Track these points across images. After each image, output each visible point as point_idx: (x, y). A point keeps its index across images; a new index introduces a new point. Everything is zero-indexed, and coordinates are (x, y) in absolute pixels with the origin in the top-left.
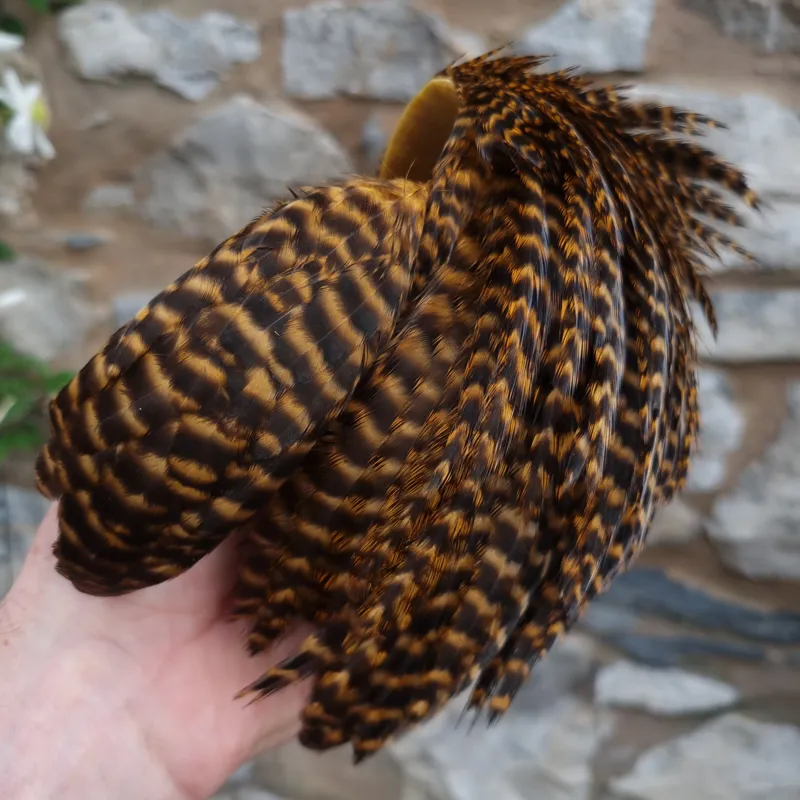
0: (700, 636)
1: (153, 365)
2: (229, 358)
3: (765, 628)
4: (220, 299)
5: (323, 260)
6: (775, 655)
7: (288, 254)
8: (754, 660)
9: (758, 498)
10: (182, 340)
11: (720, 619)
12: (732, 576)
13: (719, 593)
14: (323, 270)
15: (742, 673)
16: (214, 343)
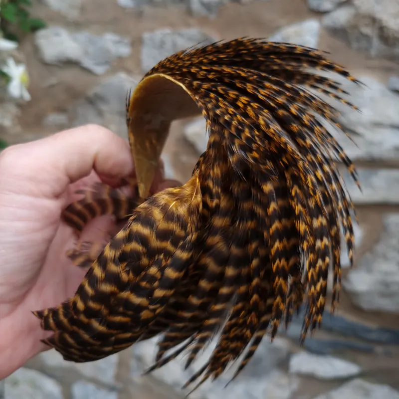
0: (341, 339)
1: (96, 324)
2: (130, 313)
3: (373, 336)
4: (118, 291)
5: (162, 256)
6: (379, 349)
7: (145, 261)
8: (368, 352)
9: (369, 270)
10: (105, 311)
11: (351, 331)
12: (357, 309)
13: (351, 318)
14: (163, 261)
15: (362, 358)
16: (121, 309)
